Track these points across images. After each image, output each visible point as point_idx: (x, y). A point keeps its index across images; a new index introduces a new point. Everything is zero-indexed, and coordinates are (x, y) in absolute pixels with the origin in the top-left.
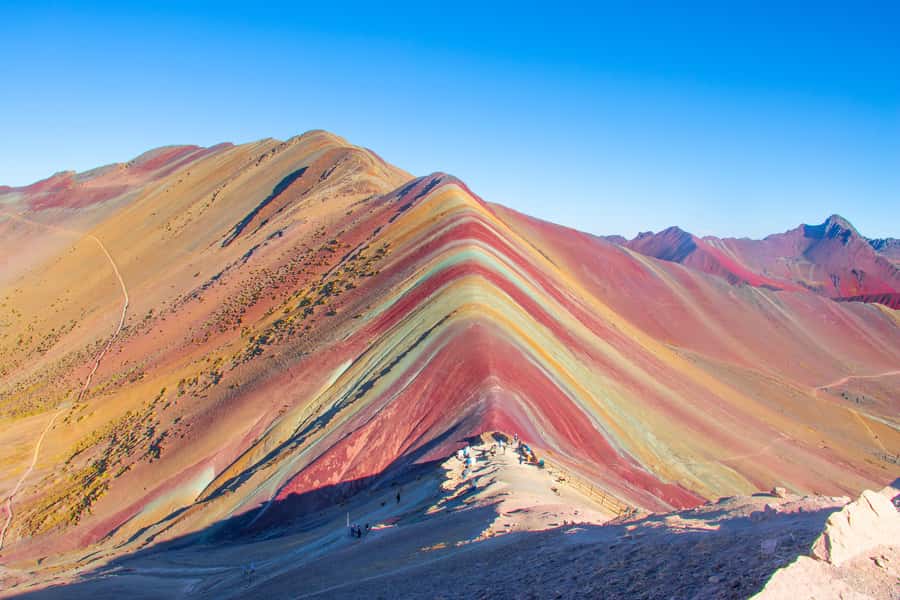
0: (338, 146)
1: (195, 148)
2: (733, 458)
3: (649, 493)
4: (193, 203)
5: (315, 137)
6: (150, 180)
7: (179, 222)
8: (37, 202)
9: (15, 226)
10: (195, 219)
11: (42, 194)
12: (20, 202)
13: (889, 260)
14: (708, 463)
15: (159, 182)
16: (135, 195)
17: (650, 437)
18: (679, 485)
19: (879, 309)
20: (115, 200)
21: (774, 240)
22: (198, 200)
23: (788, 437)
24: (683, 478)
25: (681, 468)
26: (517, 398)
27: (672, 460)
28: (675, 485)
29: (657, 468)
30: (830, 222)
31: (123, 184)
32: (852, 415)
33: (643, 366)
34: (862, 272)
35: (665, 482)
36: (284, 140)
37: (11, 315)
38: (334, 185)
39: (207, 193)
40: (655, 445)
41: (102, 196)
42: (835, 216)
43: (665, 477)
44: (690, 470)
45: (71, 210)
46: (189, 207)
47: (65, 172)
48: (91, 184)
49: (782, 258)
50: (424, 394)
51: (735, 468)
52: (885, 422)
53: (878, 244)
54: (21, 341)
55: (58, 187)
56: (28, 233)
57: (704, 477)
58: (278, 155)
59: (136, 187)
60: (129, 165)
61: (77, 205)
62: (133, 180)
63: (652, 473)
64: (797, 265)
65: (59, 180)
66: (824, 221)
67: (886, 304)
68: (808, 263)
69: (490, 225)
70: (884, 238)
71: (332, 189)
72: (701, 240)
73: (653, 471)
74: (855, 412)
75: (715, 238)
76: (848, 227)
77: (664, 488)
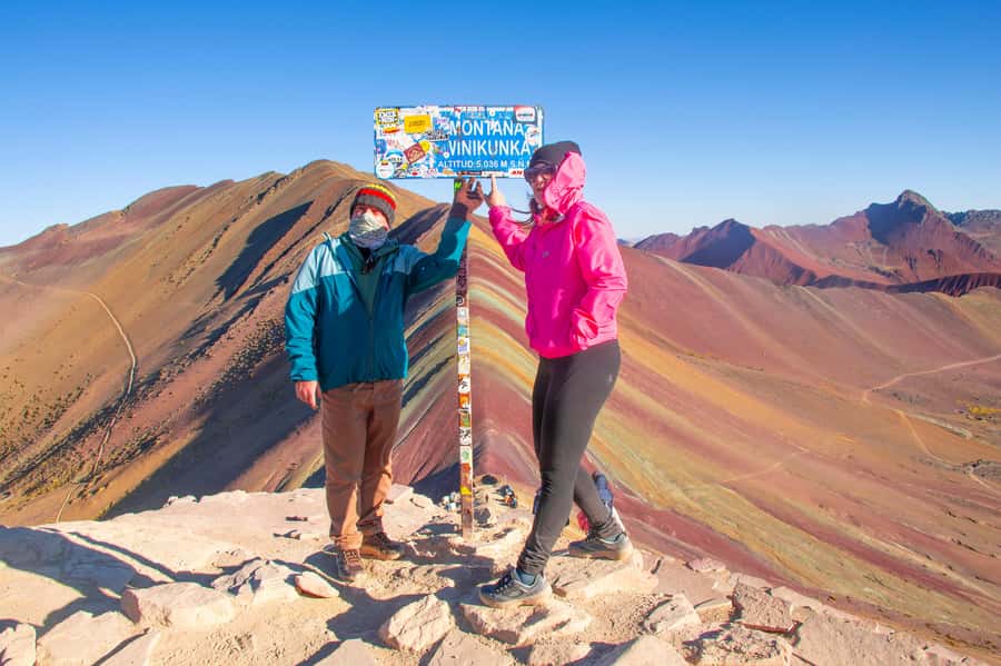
0: (344, 177)
1: (194, 188)
2: (733, 477)
3: (640, 522)
4: (195, 250)
5: (318, 169)
6: (147, 229)
7: (182, 273)
8: (28, 261)
9: (9, 290)
10: (200, 267)
11: (34, 252)
12: (11, 264)
13: (970, 236)
14: (707, 486)
15: (158, 229)
16: (133, 245)
17: (648, 465)
18: (674, 511)
19: (937, 298)
20: (112, 253)
21: (842, 223)
22: (200, 246)
23: (807, 451)
24: (677, 503)
25: (677, 494)
26: (512, 440)
27: (668, 486)
28: (669, 510)
29: (651, 496)
30: (903, 199)
31: (118, 234)
32: (898, 415)
33: (650, 393)
34: (939, 251)
35: (658, 508)
36: (287, 173)
37: (14, 386)
38: (340, 222)
39: (208, 239)
40: (652, 473)
41: (99, 248)
42: (907, 192)
43: (659, 503)
44: (687, 494)
45: (66, 268)
46: (191, 255)
47: (56, 226)
48: (87, 237)
49: (852, 244)
50: (423, 443)
51: (734, 489)
52: (933, 421)
53: (958, 219)
54: (27, 413)
55: (49, 245)
56: (22, 297)
57: (700, 500)
58: (280, 191)
59: (132, 236)
60: (125, 212)
61: (73, 261)
62: (130, 229)
63: (646, 501)
64: (868, 250)
65: (52, 234)
66: (895, 199)
67: (944, 292)
68: (881, 246)
69: (494, 259)
70: (964, 211)
71: (338, 225)
72: (760, 232)
73: (648, 498)
74: (901, 413)
75: (779, 227)
76: (923, 203)
77: (656, 515)
